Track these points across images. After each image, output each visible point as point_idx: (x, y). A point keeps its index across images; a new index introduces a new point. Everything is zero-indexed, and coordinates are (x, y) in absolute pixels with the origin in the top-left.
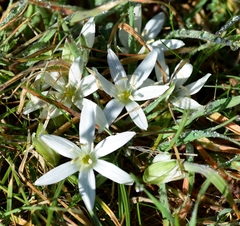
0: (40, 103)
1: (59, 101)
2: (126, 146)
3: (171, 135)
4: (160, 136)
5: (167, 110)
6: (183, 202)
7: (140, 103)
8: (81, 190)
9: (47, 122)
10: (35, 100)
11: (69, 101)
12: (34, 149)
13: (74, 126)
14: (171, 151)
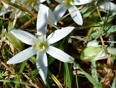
0: (10, 8)
1: (23, 6)
2: (68, 36)
3: (99, 28)
4: (91, 29)
5: (96, 11)
6: (107, 73)
7: (78, 6)
8: (38, 67)
9: (15, 21)
10: (6, 6)
11: (30, 6)
12: (7, 39)
13: (33, 23)
14: (99, 39)
